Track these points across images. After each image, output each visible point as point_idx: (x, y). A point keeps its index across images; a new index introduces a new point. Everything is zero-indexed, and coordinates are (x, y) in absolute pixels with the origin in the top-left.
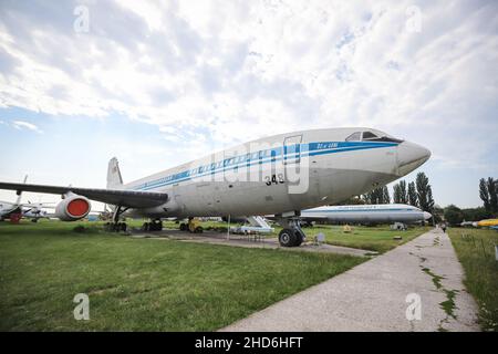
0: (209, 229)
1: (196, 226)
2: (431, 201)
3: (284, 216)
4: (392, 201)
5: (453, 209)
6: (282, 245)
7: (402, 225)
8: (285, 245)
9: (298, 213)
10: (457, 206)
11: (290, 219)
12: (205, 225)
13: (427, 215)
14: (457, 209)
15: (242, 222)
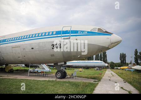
0: (17, 70)
1: (10, 69)
2: (106, 60)
3: (59, 64)
4: (94, 59)
5: (112, 63)
6: (57, 78)
7: (98, 68)
8: (59, 78)
9: (65, 63)
10: (113, 62)
11: (61, 66)
12: (15, 68)
13: (106, 65)
14: (113, 63)
15: (36, 67)
